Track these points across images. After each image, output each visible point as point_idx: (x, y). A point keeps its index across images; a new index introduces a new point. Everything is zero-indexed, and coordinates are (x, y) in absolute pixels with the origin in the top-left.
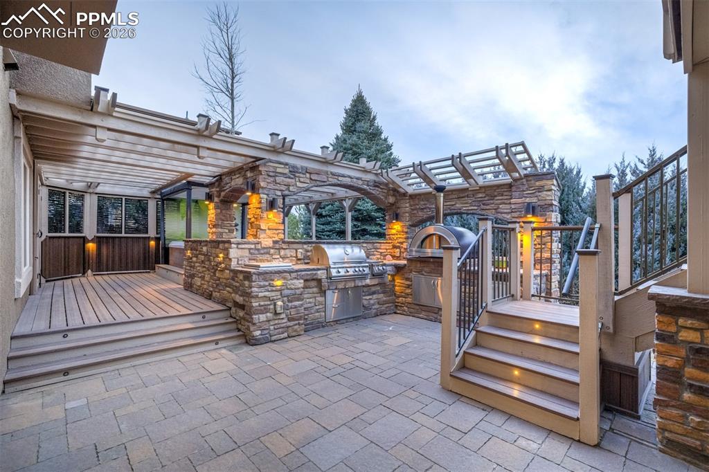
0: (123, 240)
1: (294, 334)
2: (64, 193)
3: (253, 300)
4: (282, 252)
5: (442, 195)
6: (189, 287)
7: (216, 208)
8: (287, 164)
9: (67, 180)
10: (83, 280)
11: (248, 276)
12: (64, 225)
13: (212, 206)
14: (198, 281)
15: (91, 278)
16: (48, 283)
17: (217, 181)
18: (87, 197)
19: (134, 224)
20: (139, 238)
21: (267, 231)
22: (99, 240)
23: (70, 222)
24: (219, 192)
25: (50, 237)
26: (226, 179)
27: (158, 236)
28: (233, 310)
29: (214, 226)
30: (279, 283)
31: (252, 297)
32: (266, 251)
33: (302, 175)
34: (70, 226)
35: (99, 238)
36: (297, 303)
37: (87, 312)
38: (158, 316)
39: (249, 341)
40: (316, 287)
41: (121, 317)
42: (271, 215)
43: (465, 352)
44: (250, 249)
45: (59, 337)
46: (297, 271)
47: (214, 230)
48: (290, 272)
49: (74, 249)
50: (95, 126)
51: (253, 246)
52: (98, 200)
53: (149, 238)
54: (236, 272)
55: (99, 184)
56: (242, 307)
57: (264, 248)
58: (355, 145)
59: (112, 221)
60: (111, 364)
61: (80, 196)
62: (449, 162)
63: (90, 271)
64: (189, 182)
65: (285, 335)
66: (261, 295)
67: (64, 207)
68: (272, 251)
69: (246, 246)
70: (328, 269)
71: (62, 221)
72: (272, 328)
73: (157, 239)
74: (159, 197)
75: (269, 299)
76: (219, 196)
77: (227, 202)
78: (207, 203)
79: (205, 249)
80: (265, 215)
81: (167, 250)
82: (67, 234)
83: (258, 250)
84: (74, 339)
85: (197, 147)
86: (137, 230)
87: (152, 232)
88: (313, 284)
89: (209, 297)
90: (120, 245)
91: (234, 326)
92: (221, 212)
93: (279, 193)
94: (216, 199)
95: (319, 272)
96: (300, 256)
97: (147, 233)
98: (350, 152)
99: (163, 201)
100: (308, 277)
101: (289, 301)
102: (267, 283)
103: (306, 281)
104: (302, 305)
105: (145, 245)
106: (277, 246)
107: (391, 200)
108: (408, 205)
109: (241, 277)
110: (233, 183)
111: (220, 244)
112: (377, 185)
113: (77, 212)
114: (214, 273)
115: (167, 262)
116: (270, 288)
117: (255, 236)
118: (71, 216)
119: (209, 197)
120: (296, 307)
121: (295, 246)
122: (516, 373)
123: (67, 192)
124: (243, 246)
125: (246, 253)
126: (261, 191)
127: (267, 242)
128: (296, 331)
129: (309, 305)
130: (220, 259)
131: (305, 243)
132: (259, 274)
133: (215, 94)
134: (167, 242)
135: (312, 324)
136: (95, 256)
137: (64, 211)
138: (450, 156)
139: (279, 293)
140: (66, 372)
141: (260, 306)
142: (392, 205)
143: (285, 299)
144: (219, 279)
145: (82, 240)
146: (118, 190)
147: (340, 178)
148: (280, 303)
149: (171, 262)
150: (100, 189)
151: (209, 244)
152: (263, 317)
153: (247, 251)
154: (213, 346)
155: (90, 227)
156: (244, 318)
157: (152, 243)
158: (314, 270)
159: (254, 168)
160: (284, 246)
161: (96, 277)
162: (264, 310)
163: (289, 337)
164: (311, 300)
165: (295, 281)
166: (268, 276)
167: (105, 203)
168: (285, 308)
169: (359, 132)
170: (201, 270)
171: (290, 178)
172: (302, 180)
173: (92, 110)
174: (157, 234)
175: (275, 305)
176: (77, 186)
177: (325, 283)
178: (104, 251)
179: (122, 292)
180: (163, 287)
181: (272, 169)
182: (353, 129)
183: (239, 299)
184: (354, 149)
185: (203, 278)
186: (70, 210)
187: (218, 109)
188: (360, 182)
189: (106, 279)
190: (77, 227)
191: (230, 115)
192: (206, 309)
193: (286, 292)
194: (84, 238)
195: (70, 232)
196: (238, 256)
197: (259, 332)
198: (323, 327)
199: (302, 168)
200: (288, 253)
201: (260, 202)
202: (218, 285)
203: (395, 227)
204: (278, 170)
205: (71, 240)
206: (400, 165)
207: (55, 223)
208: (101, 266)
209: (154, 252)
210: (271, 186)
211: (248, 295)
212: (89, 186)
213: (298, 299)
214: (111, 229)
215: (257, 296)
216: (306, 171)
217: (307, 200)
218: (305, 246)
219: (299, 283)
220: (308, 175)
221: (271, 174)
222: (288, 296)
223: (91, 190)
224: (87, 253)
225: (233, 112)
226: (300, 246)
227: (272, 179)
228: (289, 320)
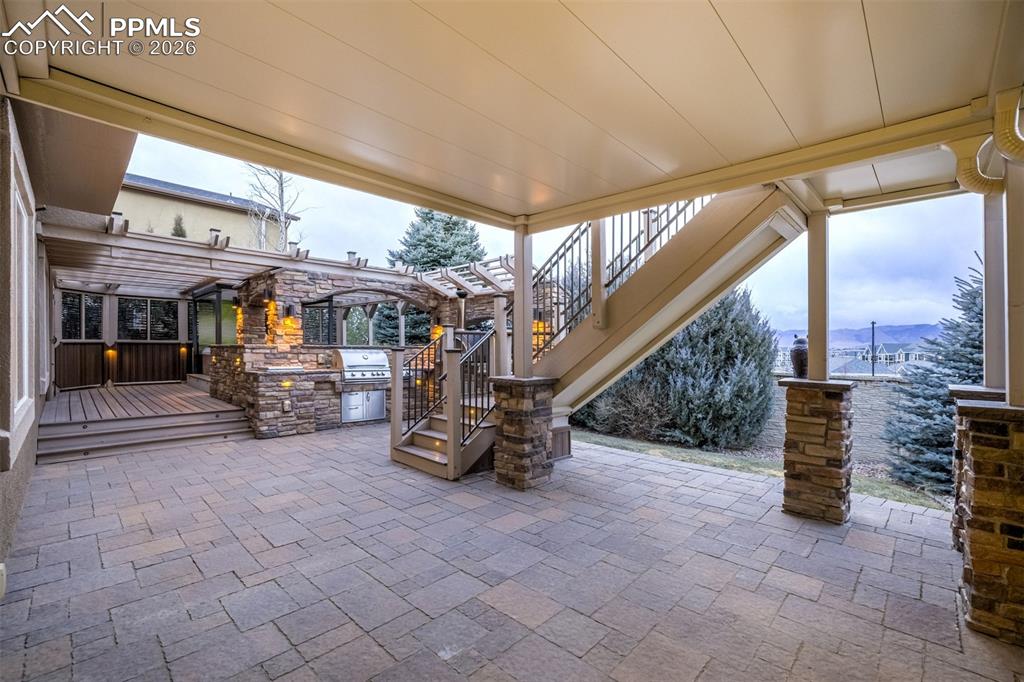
0: (148, 346)
1: (303, 431)
2: (80, 295)
3: (260, 399)
4: (301, 357)
5: (463, 300)
6: (214, 394)
7: (243, 313)
8: (305, 272)
9: (83, 282)
10: (102, 390)
11: (256, 377)
12: (80, 330)
13: (240, 311)
14: (221, 387)
15: (112, 389)
16: (63, 393)
17: (244, 285)
18: (106, 300)
19: (163, 328)
20: (167, 344)
21: (284, 337)
22: (119, 347)
23: (86, 327)
24: (248, 296)
25: (65, 344)
26: (253, 284)
27: (190, 342)
28: (247, 409)
29: (243, 332)
30: (287, 384)
31: (260, 396)
32: (283, 356)
33: (322, 282)
34: (86, 332)
35: (119, 344)
36: (307, 403)
37: (103, 411)
38: (172, 413)
39: (257, 435)
40: (331, 389)
41: (135, 414)
42: (288, 321)
43: (413, 433)
44: (265, 354)
45: (80, 427)
46: (307, 374)
47: (242, 335)
48: (300, 374)
49: (91, 357)
50: (111, 246)
51: (268, 351)
52: (119, 303)
53: (179, 344)
54: (248, 375)
55: (119, 285)
56: (252, 406)
57: (281, 353)
58: (430, 236)
59: (137, 325)
60: (126, 448)
61: (98, 297)
62: (498, 264)
63: (110, 381)
64: (218, 285)
65: (295, 432)
66: (267, 394)
67: (80, 312)
68: (290, 356)
69: (261, 351)
70: (341, 372)
71: (77, 327)
72: (280, 424)
73: (189, 346)
74: (191, 298)
75: (276, 398)
76: (247, 301)
77: (255, 306)
78: (235, 307)
79: (226, 354)
80: (282, 321)
81: (200, 357)
82: (83, 340)
83: (274, 354)
84: (92, 429)
85: (211, 259)
86: (167, 336)
87: (183, 338)
88: (328, 386)
89: (230, 401)
90: (145, 352)
91: (246, 424)
92: (250, 317)
93: (297, 300)
94: (244, 304)
95: (332, 375)
96: (320, 361)
97: (177, 338)
98: (423, 244)
99: (195, 302)
100: (320, 380)
101: (298, 401)
102: (275, 384)
103: (316, 383)
104: (312, 406)
105: (174, 352)
106: (295, 351)
107: (432, 303)
108: (448, 309)
109: (251, 378)
110: (258, 289)
111: (238, 350)
112: (414, 288)
113: (95, 315)
114: (233, 377)
115: (200, 371)
116: (277, 389)
117: (273, 341)
118: (88, 320)
119: (237, 302)
120: (305, 407)
121: (315, 351)
122: (438, 443)
123: (83, 294)
124: (258, 351)
125: (262, 357)
126: (277, 298)
127: (285, 347)
128: (305, 428)
129: (323, 406)
130: (238, 363)
131: (327, 348)
132: (266, 375)
133: (261, 177)
134: (200, 349)
135: (325, 424)
136: (115, 364)
137: (80, 315)
138: (498, 257)
139: (287, 393)
140: (86, 452)
141: (267, 404)
142: (435, 308)
143: (295, 399)
144: (237, 382)
145: (100, 347)
146: (142, 291)
147: (368, 284)
148: (287, 402)
149: (204, 370)
150: (121, 290)
151: (230, 350)
152: (270, 415)
153: (263, 356)
154: (222, 439)
155: (110, 332)
156: (253, 416)
157: (183, 350)
158: (326, 373)
159: (271, 276)
160: (303, 351)
161: (118, 388)
162: (272, 408)
163: (298, 434)
164: (325, 401)
165: (306, 383)
166: (275, 377)
167: (128, 306)
168: (292, 406)
169: (437, 221)
170: (224, 375)
171: (308, 284)
172: (323, 286)
173: (107, 232)
174: (189, 339)
175: (283, 403)
176: (93, 287)
177: (339, 386)
178: (126, 358)
179: (142, 398)
180: (189, 395)
181: (288, 277)
182: (430, 216)
183: (250, 399)
184: (428, 241)
185: (224, 383)
186: (86, 314)
187: (265, 195)
188: (393, 286)
189: (128, 389)
190: (95, 332)
191: (279, 202)
192: (220, 409)
193: (295, 392)
194: (103, 344)
195: (87, 338)
196: (251, 360)
197: (265, 428)
198: (339, 427)
199: (323, 274)
200: (308, 357)
201: (277, 309)
202: (237, 388)
203: (438, 331)
204: (296, 278)
205: (87, 346)
206: (486, 259)
207: (71, 326)
208: (123, 375)
209: (185, 358)
210: (288, 294)
211: (255, 394)
212: (108, 287)
213: (308, 400)
214: (137, 334)
215: (263, 396)
216: (328, 277)
217: (363, 301)
218: (327, 351)
219: (311, 385)
220: (330, 282)
221: (287, 282)
222: (297, 396)
223: (110, 292)
224: (106, 361)
225: (281, 198)
226: (322, 351)
227: (289, 287)
228: (298, 418)
